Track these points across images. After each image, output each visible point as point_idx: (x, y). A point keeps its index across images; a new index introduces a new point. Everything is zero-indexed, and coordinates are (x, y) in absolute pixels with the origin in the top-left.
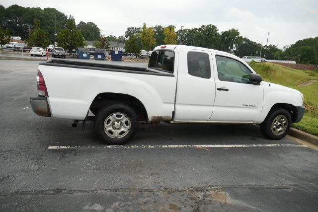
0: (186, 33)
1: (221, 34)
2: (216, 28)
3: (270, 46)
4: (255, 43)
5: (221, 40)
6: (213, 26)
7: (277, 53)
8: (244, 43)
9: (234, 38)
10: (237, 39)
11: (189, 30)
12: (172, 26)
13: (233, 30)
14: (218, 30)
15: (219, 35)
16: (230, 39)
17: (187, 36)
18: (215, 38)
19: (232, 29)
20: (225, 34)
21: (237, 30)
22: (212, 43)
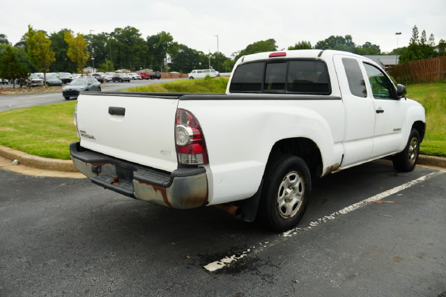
0: (89, 42)
1: (146, 40)
2: (138, 31)
3: (215, 54)
4: (195, 50)
5: (148, 49)
6: (133, 29)
7: (225, 62)
8: (180, 51)
9: (166, 45)
10: (171, 46)
11: (95, 37)
12: (66, 30)
13: (164, 33)
14: (140, 35)
15: (145, 42)
16: (161, 46)
17: (94, 45)
18: (139, 47)
19: (161, 32)
20: (153, 40)
21: (169, 34)
22: (136, 55)
